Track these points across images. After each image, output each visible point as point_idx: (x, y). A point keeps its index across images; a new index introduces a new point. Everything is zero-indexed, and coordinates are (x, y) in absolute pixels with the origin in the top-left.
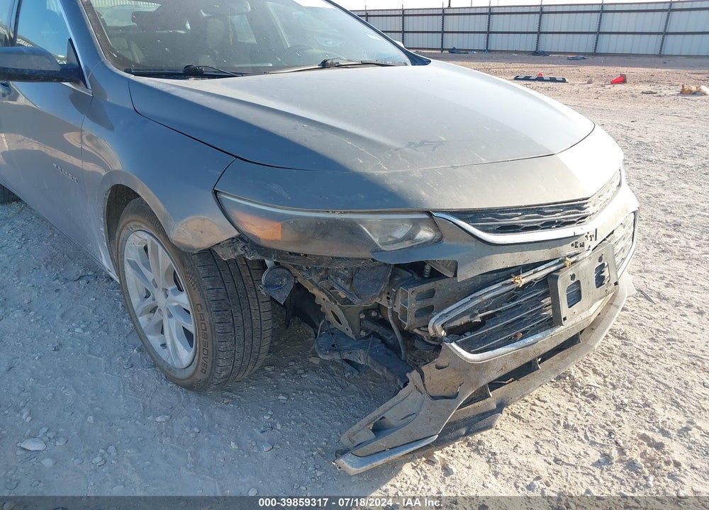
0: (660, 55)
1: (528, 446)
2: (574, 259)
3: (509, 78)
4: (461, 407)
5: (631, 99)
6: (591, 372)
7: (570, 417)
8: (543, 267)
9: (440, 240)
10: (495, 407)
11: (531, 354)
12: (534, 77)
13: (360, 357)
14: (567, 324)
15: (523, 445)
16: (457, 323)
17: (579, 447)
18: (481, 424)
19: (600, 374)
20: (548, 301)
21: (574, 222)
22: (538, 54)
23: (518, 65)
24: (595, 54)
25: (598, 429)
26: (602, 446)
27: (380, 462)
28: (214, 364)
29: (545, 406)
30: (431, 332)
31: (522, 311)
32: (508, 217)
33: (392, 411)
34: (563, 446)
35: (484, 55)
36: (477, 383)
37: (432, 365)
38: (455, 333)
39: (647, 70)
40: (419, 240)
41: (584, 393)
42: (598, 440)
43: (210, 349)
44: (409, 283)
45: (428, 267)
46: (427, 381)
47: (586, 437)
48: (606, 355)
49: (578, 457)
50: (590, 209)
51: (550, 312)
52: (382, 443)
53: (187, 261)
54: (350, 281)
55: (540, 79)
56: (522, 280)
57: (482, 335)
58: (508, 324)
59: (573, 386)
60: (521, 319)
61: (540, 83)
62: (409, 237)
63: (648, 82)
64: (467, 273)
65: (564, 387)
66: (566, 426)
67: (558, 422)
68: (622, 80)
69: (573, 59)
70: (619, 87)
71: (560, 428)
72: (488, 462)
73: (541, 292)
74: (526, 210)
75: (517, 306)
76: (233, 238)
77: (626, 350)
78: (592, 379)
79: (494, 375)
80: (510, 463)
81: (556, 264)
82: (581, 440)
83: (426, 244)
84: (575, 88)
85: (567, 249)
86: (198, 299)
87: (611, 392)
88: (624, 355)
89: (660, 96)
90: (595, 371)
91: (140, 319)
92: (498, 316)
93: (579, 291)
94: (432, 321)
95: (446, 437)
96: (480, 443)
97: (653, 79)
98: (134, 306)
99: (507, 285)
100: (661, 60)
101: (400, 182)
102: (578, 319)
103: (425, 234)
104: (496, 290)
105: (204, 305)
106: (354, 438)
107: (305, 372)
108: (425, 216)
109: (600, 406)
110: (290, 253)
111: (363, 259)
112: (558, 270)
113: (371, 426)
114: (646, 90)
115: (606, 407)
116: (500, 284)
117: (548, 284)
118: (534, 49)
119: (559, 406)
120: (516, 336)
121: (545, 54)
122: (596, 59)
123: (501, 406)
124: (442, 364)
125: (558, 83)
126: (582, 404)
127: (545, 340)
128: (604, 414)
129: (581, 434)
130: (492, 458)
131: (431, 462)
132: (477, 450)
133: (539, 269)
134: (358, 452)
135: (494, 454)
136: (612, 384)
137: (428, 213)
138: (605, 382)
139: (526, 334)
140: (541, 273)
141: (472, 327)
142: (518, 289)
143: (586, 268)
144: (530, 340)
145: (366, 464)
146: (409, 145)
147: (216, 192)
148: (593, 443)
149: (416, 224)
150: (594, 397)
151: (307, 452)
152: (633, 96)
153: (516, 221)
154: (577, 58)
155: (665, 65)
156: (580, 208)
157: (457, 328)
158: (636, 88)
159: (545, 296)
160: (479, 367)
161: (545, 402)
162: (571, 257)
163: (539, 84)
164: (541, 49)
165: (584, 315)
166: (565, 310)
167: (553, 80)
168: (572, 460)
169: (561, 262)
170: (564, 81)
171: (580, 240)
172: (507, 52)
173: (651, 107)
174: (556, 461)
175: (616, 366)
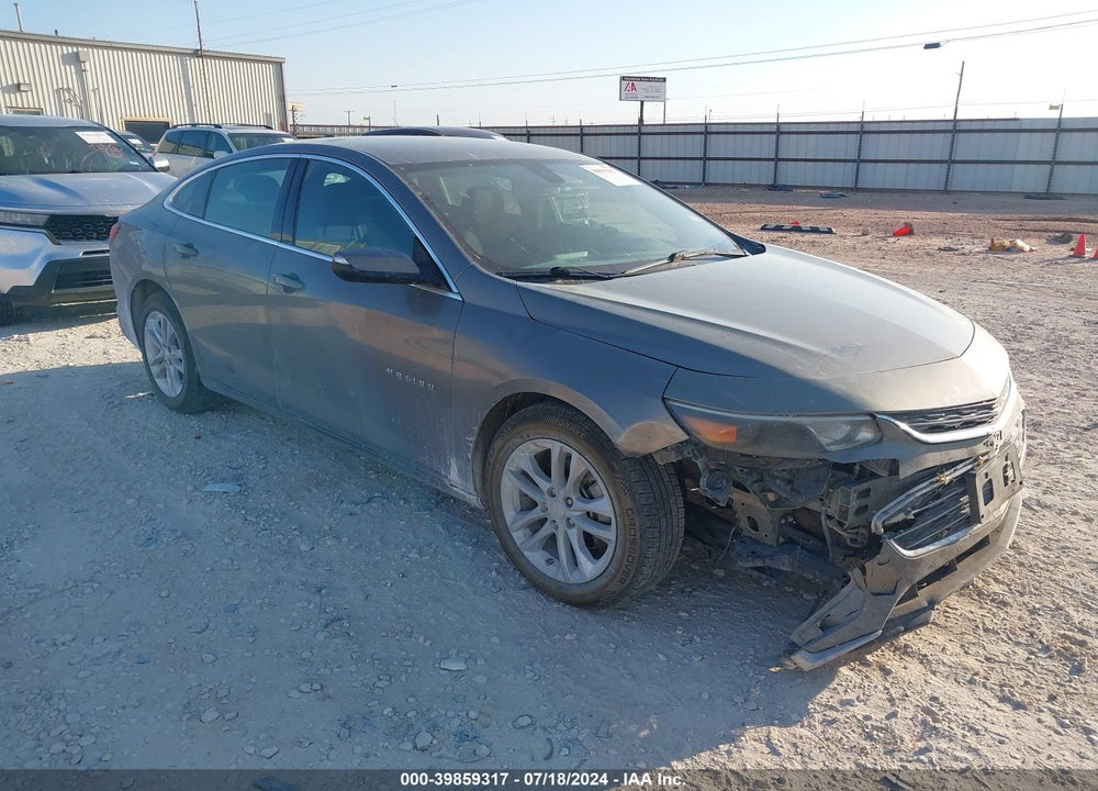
0: (946, 191)
1: (953, 648)
2: (985, 458)
3: (752, 226)
4: (899, 603)
5: (927, 259)
6: (993, 582)
7: (987, 621)
8: (961, 465)
9: (881, 440)
10: (926, 604)
11: (955, 552)
12: (788, 226)
13: (785, 564)
14: (984, 521)
15: (949, 647)
16: (895, 520)
17: (1006, 648)
18: (918, 620)
19: (1003, 583)
20: (965, 499)
21: (985, 422)
22: (777, 189)
23: (757, 207)
24: (856, 189)
25: (1018, 632)
26: (1028, 645)
27: (833, 657)
28: (638, 572)
29: (958, 613)
30: (873, 530)
31: (945, 508)
32: (933, 418)
33: (835, 608)
34: (990, 647)
35: (700, 190)
36: (912, 579)
37: (875, 561)
38: (892, 529)
39: (934, 214)
40: (858, 441)
41: (993, 600)
42: (1021, 640)
43: (636, 555)
44: (848, 483)
45: (857, 468)
46: (868, 578)
47: (1010, 639)
48: (1004, 564)
49: (1007, 655)
50: (997, 409)
51: (967, 510)
52: (831, 639)
53: (616, 467)
54: (790, 482)
55: (797, 229)
56: (947, 478)
57: (912, 533)
58: (935, 521)
59: (980, 594)
60: (945, 516)
61: (798, 234)
62: (849, 438)
63: (942, 233)
64: (906, 472)
65: (970, 595)
66: (986, 630)
67: (977, 627)
68: (907, 231)
69: (828, 196)
70: (905, 241)
71: (981, 632)
72: (921, 663)
73: (961, 490)
74: (948, 411)
75: (942, 503)
76: (681, 443)
77: (1021, 558)
78: (996, 588)
79: (926, 572)
80: (944, 663)
81: (971, 463)
82: (1006, 642)
83: (868, 444)
84: (849, 242)
85: (981, 448)
86: (628, 503)
87: (1020, 599)
88: (1021, 564)
89: (964, 254)
90: (996, 580)
91: (514, 534)
92: (927, 513)
93: (992, 490)
94: (875, 518)
95: (887, 634)
96: (906, 646)
97: (947, 228)
98: (508, 520)
99: (932, 483)
100: (949, 198)
101: (843, 387)
102: (991, 518)
103: (866, 435)
104: (924, 489)
105: (634, 510)
106: (803, 636)
107: (694, 590)
108: (868, 418)
109: (1014, 611)
110: (742, 455)
111: (808, 460)
112: (972, 469)
113: (819, 624)
114: (943, 245)
115: (1019, 613)
116: (927, 483)
117: (966, 481)
118: (771, 183)
119: (972, 613)
120: (941, 533)
121: (786, 188)
122: (860, 196)
123: (932, 604)
124: (882, 561)
125: (822, 235)
126: (995, 610)
127: (967, 538)
128: (1020, 618)
129: (1004, 636)
130: (924, 660)
131: (867, 664)
132: (906, 653)
133: (958, 467)
134: (810, 649)
135: (925, 656)
136: (1018, 592)
137: (872, 415)
138: (1010, 590)
139: (951, 531)
140: (961, 470)
141: (907, 524)
142: (944, 486)
143: (995, 466)
144: (952, 538)
145: (821, 658)
146: (833, 350)
147: (663, 399)
148: (1018, 644)
149: (857, 426)
150: (1005, 604)
151: (739, 661)
152: (928, 254)
153: (941, 421)
154: (835, 195)
155: (955, 206)
156: (990, 408)
157: (895, 524)
158: (929, 242)
159: (963, 494)
160: (914, 563)
161: (956, 609)
162: (983, 455)
163: (796, 236)
164: (781, 181)
165: (996, 514)
166: (983, 509)
167: (815, 230)
168: (1003, 658)
169: (975, 461)
170: (830, 231)
171: (990, 439)
172: (733, 185)
173: (957, 271)
174: (987, 659)
175: (1017, 575)
